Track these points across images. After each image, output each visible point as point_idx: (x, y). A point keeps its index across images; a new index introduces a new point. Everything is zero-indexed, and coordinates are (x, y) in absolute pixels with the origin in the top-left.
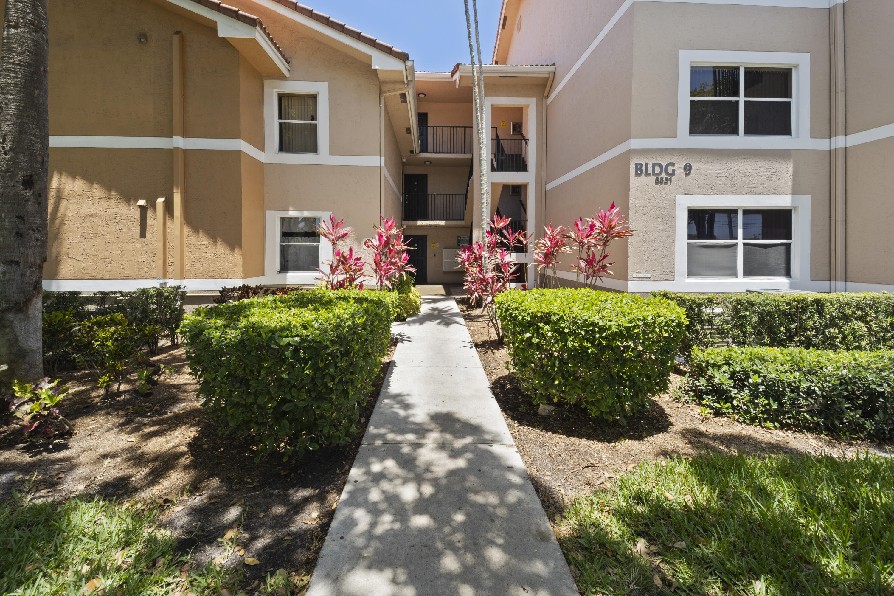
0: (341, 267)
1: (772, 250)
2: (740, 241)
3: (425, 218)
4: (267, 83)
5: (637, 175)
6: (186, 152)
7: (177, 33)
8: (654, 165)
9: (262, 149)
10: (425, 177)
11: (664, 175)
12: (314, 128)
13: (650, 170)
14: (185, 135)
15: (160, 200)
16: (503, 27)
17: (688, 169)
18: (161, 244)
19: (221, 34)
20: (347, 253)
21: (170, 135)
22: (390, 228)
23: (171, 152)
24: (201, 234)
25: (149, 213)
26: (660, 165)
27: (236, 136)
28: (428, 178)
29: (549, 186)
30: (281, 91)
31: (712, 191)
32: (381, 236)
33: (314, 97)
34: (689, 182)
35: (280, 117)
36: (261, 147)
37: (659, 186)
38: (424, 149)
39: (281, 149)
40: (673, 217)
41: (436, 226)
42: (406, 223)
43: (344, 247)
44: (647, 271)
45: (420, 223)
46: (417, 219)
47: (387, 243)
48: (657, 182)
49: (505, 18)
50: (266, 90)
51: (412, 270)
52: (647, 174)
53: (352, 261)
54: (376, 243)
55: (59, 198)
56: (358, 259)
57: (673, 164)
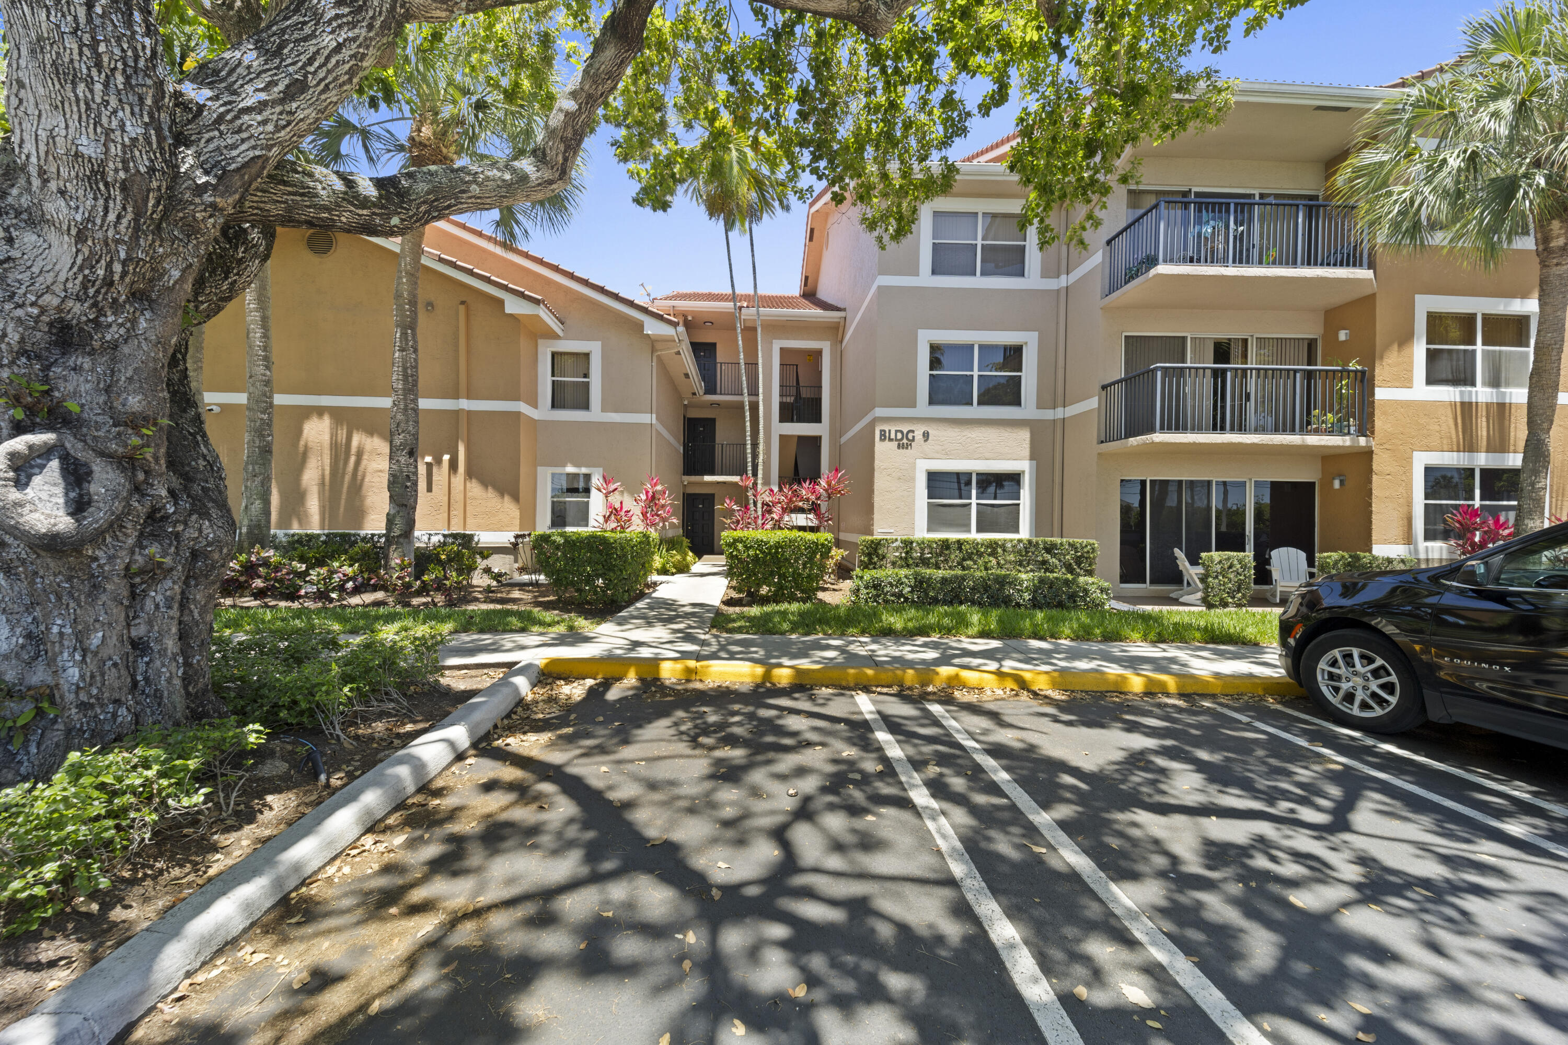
0: (613, 517)
1: (1003, 509)
2: (974, 501)
3: (712, 473)
4: (541, 342)
5: (881, 440)
6: (469, 413)
7: (463, 303)
8: (897, 431)
9: (535, 406)
10: (713, 421)
11: (905, 441)
12: (587, 386)
13: (893, 436)
14: (468, 397)
15: (446, 457)
16: (811, 239)
17: (926, 436)
18: (446, 498)
19: (509, 309)
20: (617, 506)
21: (457, 397)
22: (656, 485)
23: (457, 413)
24: (490, 489)
25: (435, 470)
26: (902, 432)
27: (517, 398)
28: (717, 424)
29: (844, 439)
30: (555, 349)
31: (948, 455)
32: (647, 492)
33: (587, 356)
34: (927, 447)
35: (553, 375)
36: (534, 404)
37: (901, 450)
38: (711, 389)
39: (553, 406)
40: (913, 479)
41: (724, 483)
42: (687, 479)
43: (615, 499)
44: (891, 527)
45: (707, 478)
46: (703, 474)
47: (653, 497)
48: (899, 447)
49: (812, 230)
50: (540, 349)
51: (675, 521)
52: (890, 440)
53: (623, 513)
54: (644, 497)
55: (360, 454)
56: (628, 512)
57: (913, 431)
